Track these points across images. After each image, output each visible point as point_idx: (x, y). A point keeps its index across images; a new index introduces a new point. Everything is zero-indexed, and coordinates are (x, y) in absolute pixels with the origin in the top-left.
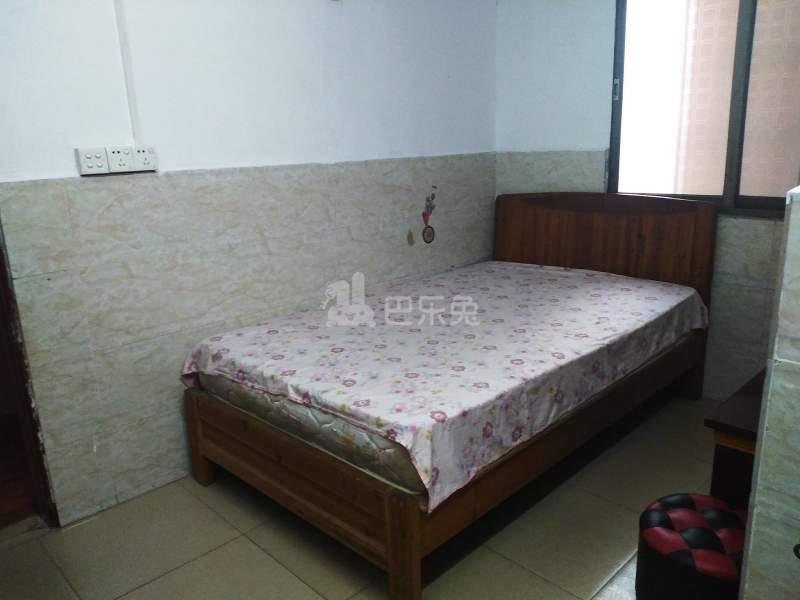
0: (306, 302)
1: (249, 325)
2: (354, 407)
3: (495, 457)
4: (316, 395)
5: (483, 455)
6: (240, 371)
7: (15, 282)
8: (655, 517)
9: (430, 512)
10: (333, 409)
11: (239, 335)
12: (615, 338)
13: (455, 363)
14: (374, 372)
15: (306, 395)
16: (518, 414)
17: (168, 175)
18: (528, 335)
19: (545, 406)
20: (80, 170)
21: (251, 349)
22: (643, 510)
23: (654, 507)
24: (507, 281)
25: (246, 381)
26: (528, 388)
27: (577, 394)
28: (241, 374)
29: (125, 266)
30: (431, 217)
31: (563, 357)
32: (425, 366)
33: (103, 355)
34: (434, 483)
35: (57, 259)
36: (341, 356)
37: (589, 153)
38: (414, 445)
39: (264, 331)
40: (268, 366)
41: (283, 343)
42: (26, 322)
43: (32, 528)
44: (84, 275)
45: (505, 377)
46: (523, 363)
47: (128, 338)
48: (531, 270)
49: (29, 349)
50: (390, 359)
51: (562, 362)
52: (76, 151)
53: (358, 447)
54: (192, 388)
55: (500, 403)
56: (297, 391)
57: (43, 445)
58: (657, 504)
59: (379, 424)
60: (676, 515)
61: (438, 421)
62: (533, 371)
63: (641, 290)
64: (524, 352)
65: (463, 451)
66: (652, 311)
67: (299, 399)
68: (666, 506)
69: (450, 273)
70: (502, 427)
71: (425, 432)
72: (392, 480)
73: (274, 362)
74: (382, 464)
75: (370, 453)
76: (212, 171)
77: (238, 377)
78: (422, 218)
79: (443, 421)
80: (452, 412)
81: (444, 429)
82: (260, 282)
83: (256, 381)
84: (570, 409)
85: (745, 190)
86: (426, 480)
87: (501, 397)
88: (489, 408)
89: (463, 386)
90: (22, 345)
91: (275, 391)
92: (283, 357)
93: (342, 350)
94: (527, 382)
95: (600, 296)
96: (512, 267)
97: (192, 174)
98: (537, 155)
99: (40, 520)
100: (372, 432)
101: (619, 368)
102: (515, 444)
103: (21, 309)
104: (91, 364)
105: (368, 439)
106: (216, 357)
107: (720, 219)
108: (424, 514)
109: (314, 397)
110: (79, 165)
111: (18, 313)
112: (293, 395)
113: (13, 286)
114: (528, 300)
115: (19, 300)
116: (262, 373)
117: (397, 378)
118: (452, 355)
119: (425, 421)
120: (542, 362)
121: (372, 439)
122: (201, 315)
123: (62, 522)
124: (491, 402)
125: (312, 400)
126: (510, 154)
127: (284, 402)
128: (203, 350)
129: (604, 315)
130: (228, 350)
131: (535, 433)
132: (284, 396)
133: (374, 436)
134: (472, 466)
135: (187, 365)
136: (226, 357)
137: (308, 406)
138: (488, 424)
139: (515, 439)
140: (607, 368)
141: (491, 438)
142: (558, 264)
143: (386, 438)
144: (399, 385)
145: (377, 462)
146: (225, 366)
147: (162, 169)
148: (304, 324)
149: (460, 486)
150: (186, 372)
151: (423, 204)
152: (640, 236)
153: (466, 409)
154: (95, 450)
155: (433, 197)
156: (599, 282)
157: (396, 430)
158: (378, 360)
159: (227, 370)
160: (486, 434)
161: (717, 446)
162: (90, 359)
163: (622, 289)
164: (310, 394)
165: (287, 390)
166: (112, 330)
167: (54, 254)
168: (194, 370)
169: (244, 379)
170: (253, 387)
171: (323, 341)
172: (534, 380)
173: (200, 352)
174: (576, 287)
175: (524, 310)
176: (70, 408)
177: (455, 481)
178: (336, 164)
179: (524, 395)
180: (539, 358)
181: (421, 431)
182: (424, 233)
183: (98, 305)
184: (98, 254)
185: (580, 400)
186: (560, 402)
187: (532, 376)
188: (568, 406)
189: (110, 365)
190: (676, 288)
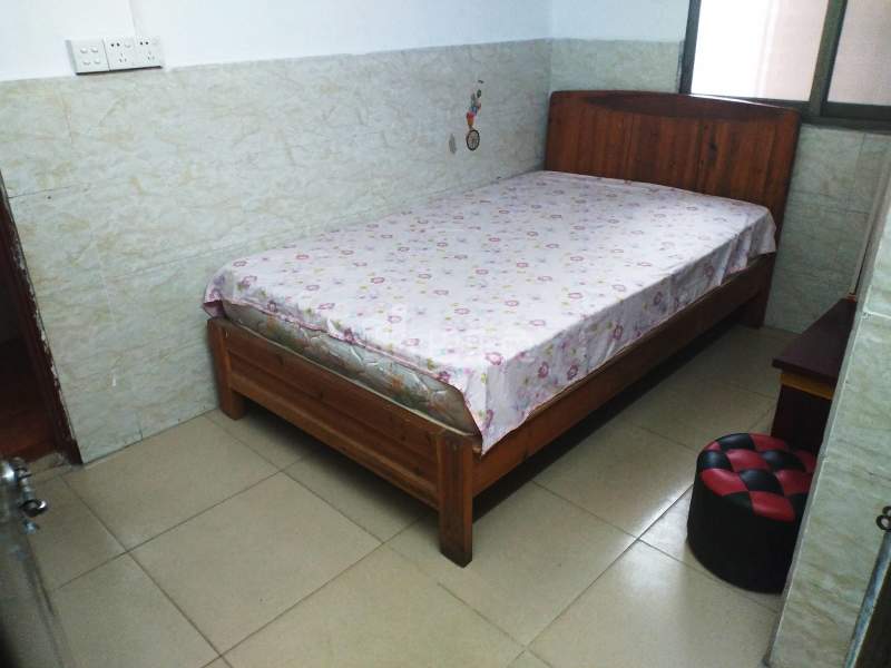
0: (337, 221)
1: (274, 248)
2: (401, 347)
3: (550, 396)
4: (359, 332)
5: (537, 396)
6: (272, 302)
7: (11, 201)
8: (713, 457)
9: (484, 453)
10: (379, 348)
11: (265, 259)
12: (680, 266)
13: (508, 297)
14: (421, 308)
15: (347, 332)
16: (575, 351)
17: (175, 71)
18: (586, 264)
19: (603, 343)
20: (75, 68)
21: (281, 277)
22: (700, 451)
23: (712, 447)
24: (560, 197)
25: (278, 314)
26: (587, 325)
27: (636, 328)
28: (272, 306)
29: (133, 180)
30: (476, 118)
31: (624, 290)
32: (475, 300)
33: (116, 282)
34: (488, 426)
35: (58, 173)
36: (382, 288)
37: (660, 44)
38: (468, 388)
39: (291, 255)
40: (304, 297)
41: (316, 271)
42: (28, 245)
43: (52, 466)
44: (88, 192)
45: (563, 314)
46: (581, 297)
47: (143, 263)
48: (588, 183)
49: (34, 277)
50: (437, 292)
51: (624, 296)
52: (68, 43)
53: (407, 388)
54: (216, 318)
55: (558, 341)
56: (338, 327)
57: (57, 380)
58: (716, 444)
59: (431, 366)
60: (734, 455)
61: (494, 363)
62: (592, 306)
63: (710, 209)
64: (582, 284)
65: (518, 392)
66: (721, 235)
67: (341, 336)
68: (725, 446)
69: (495, 186)
70: (557, 368)
71: (480, 374)
72: (443, 421)
73: (308, 293)
74: (433, 405)
75: (419, 394)
76: (225, 67)
77: (269, 308)
78: (465, 119)
79: (499, 363)
80: (509, 354)
81: (500, 370)
82: (285, 198)
83: (290, 314)
84: (627, 344)
85: (835, 96)
86: (480, 423)
87: (560, 335)
88: (547, 348)
89: (518, 324)
90: (25, 272)
91: (312, 326)
92: (317, 287)
93: (383, 280)
94: (586, 319)
95: (664, 216)
96: (567, 179)
97: (202, 70)
98: (600, 45)
99: (61, 457)
100: (423, 373)
101: (681, 300)
102: (570, 383)
103: (21, 232)
104: (105, 292)
105: (418, 380)
106: (243, 285)
107: (802, 128)
108: (477, 455)
109: (358, 335)
110: (74, 62)
111: (18, 236)
112: (333, 331)
113: (9, 205)
114: (586, 220)
115: (17, 221)
116: (297, 306)
117: (447, 315)
118: (505, 287)
119: (481, 364)
120: (601, 295)
121: (422, 380)
122: (220, 237)
123: (84, 459)
124: (549, 341)
125: (355, 337)
126: (569, 41)
127: (322, 337)
128: (226, 277)
129: (669, 239)
130: (256, 278)
131: (590, 371)
132: (324, 331)
133: (425, 378)
134: (526, 406)
135: (209, 292)
136: (254, 286)
137: (350, 343)
138: (544, 364)
139: (570, 378)
140: (669, 300)
141: (546, 378)
142: (617, 176)
143: (438, 379)
144: (449, 322)
145: (427, 404)
146: (254, 296)
147: (169, 65)
148: (336, 248)
149: (514, 428)
150: (208, 300)
151: (468, 103)
152: (713, 147)
153: (523, 350)
154: (114, 384)
155: (479, 94)
156: (663, 198)
157: (449, 373)
158: (423, 292)
159: (255, 299)
160: (542, 375)
161: (783, 387)
162: (102, 287)
163: (689, 208)
164: (353, 330)
165: (326, 326)
166: (125, 254)
167: (54, 167)
168: (217, 298)
169: (276, 311)
170: (286, 320)
171: (361, 269)
172: (593, 317)
173: (222, 278)
174: (638, 205)
175: (580, 233)
176: (84, 340)
177: (509, 423)
178: (368, 55)
179: (582, 333)
180: (599, 292)
181: (475, 375)
182: (468, 137)
183: (107, 225)
184: (102, 168)
185: (639, 335)
186: (618, 338)
187: (591, 312)
188: (626, 342)
189: (124, 292)
190: (748, 206)
